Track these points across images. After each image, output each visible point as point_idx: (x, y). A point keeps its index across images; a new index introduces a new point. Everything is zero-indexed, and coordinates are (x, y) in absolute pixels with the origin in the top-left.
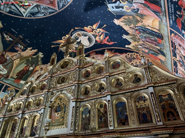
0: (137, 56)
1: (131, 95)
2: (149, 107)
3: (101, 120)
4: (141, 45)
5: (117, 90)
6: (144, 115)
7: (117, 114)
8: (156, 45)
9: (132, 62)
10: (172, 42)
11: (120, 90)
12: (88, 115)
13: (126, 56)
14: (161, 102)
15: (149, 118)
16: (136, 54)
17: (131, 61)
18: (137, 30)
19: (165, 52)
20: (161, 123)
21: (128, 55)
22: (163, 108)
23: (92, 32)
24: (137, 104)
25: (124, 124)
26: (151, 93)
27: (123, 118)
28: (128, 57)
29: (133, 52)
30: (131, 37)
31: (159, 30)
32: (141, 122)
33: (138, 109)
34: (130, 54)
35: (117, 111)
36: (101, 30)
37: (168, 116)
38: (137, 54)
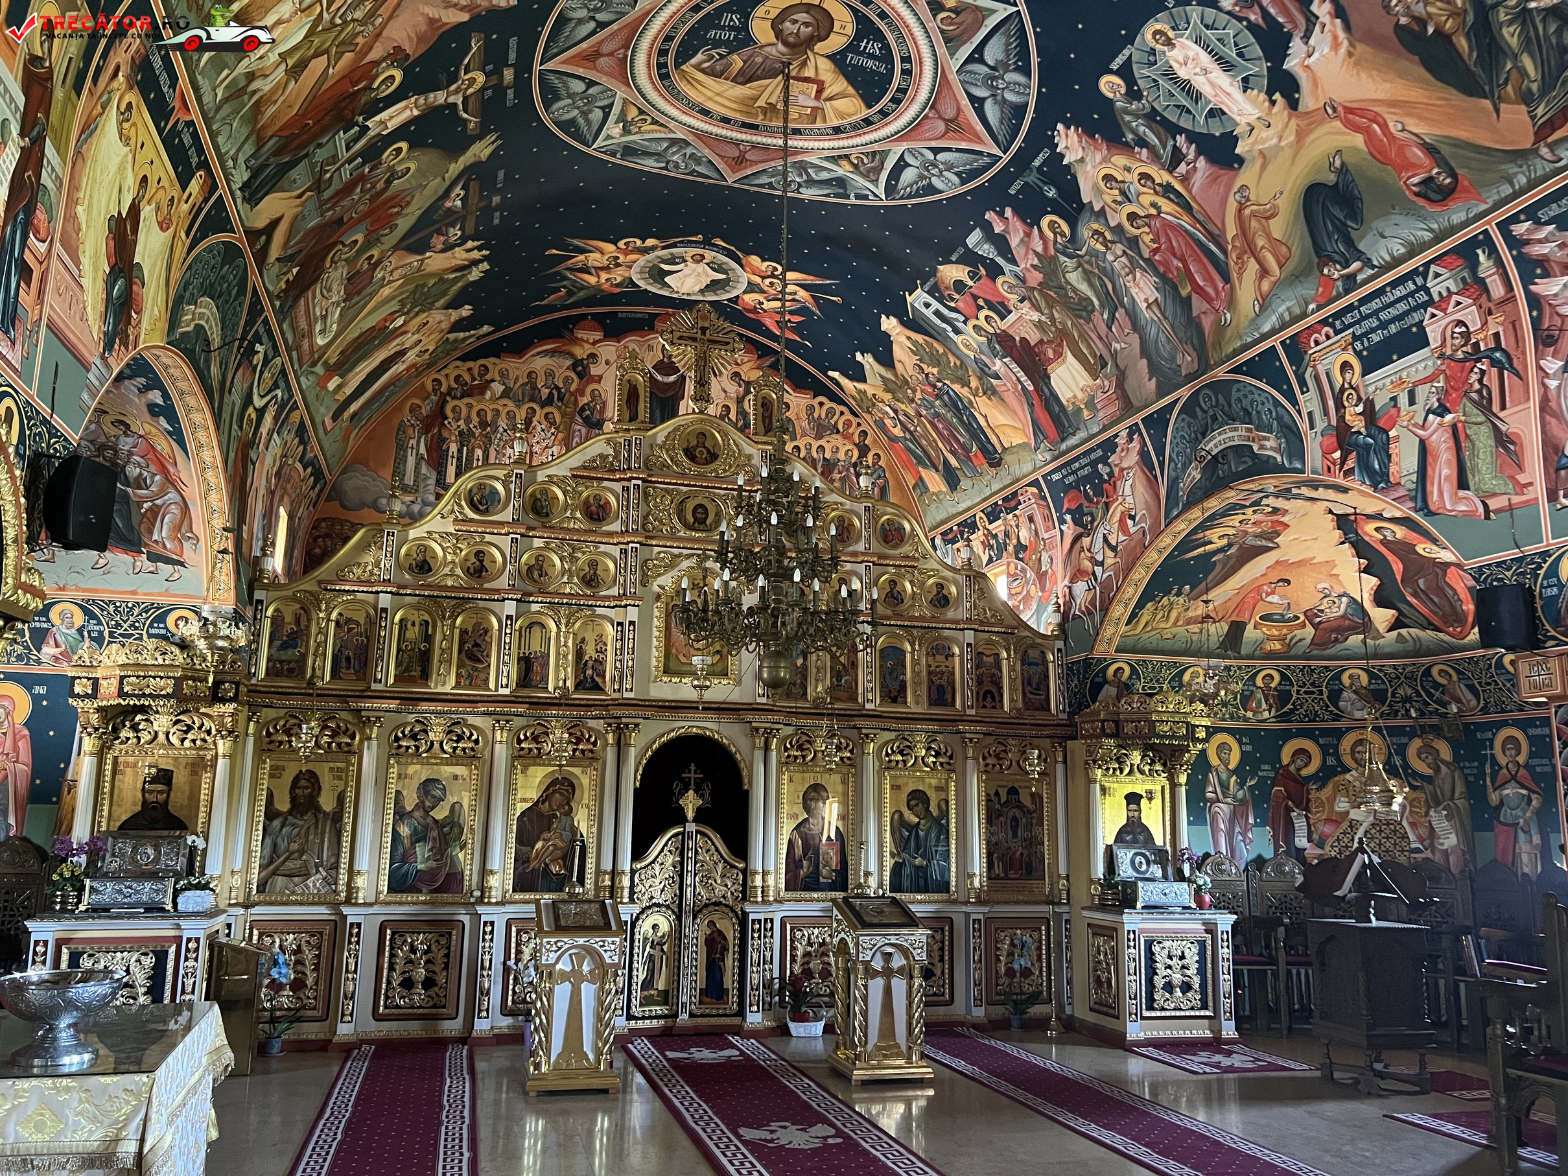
0: (848, 424)
1: (923, 636)
2: (953, 674)
3: (839, 678)
4: (895, 411)
5: (889, 612)
6: (941, 688)
7: (883, 676)
8: (954, 453)
9: (822, 442)
10: (1015, 494)
11: (899, 616)
12: (800, 662)
13: (811, 408)
14: (978, 667)
15: (949, 697)
16: (848, 416)
17: (819, 437)
18: (934, 386)
19: (964, 483)
20: (973, 712)
21: (817, 407)
22: (980, 681)
23: (763, 278)
24: (930, 659)
25: (894, 700)
26: (969, 645)
27: (895, 686)
28: (816, 415)
29: (841, 402)
30: (889, 375)
31: (1005, 449)
32: (932, 703)
33: (930, 673)
34: (829, 404)
35: (881, 666)
36: (802, 294)
37: (984, 699)
38: (851, 417)
